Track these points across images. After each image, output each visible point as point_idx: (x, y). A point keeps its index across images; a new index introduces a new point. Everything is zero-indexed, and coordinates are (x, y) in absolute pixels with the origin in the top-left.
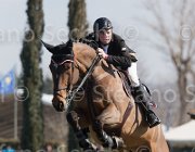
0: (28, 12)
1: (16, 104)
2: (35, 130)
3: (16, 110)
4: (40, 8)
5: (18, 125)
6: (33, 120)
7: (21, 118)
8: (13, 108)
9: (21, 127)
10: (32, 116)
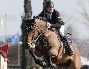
0: (25, 7)
1: (19, 49)
2: (28, 60)
3: (19, 51)
4: (30, 5)
5: (20, 58)
6: (27, 56)
7: (21, 55)
8: (17, 50)
9: (21, 59)
10: (26, 54)
